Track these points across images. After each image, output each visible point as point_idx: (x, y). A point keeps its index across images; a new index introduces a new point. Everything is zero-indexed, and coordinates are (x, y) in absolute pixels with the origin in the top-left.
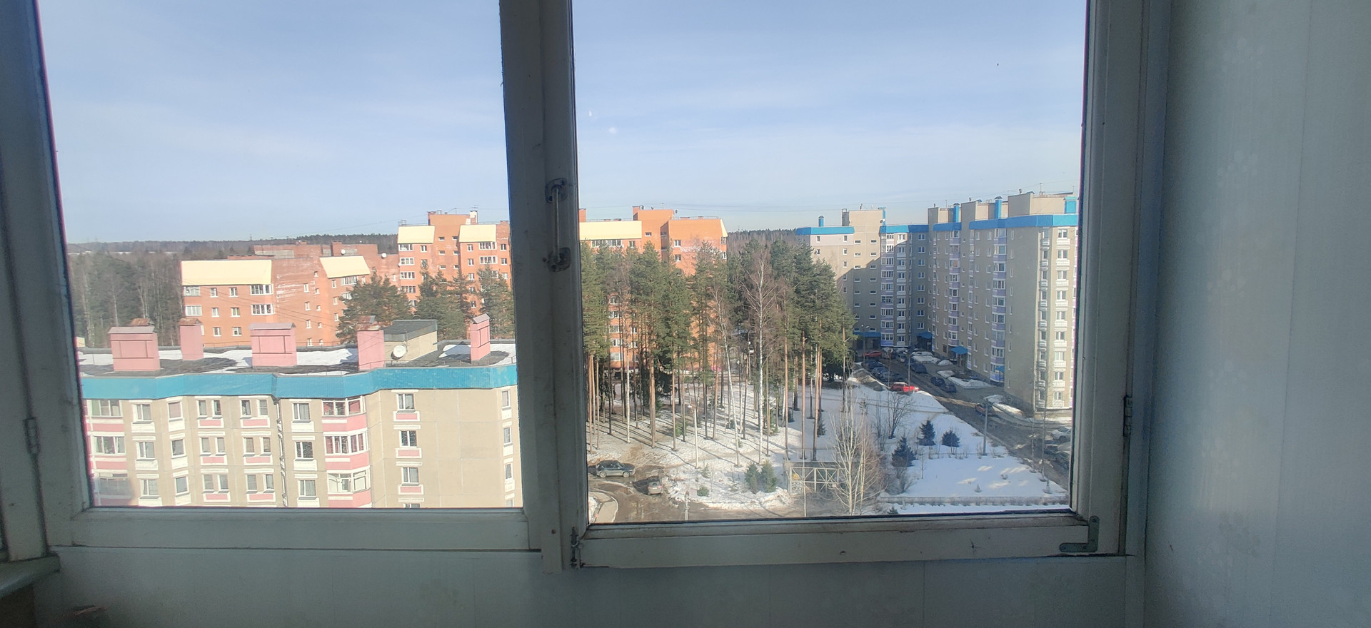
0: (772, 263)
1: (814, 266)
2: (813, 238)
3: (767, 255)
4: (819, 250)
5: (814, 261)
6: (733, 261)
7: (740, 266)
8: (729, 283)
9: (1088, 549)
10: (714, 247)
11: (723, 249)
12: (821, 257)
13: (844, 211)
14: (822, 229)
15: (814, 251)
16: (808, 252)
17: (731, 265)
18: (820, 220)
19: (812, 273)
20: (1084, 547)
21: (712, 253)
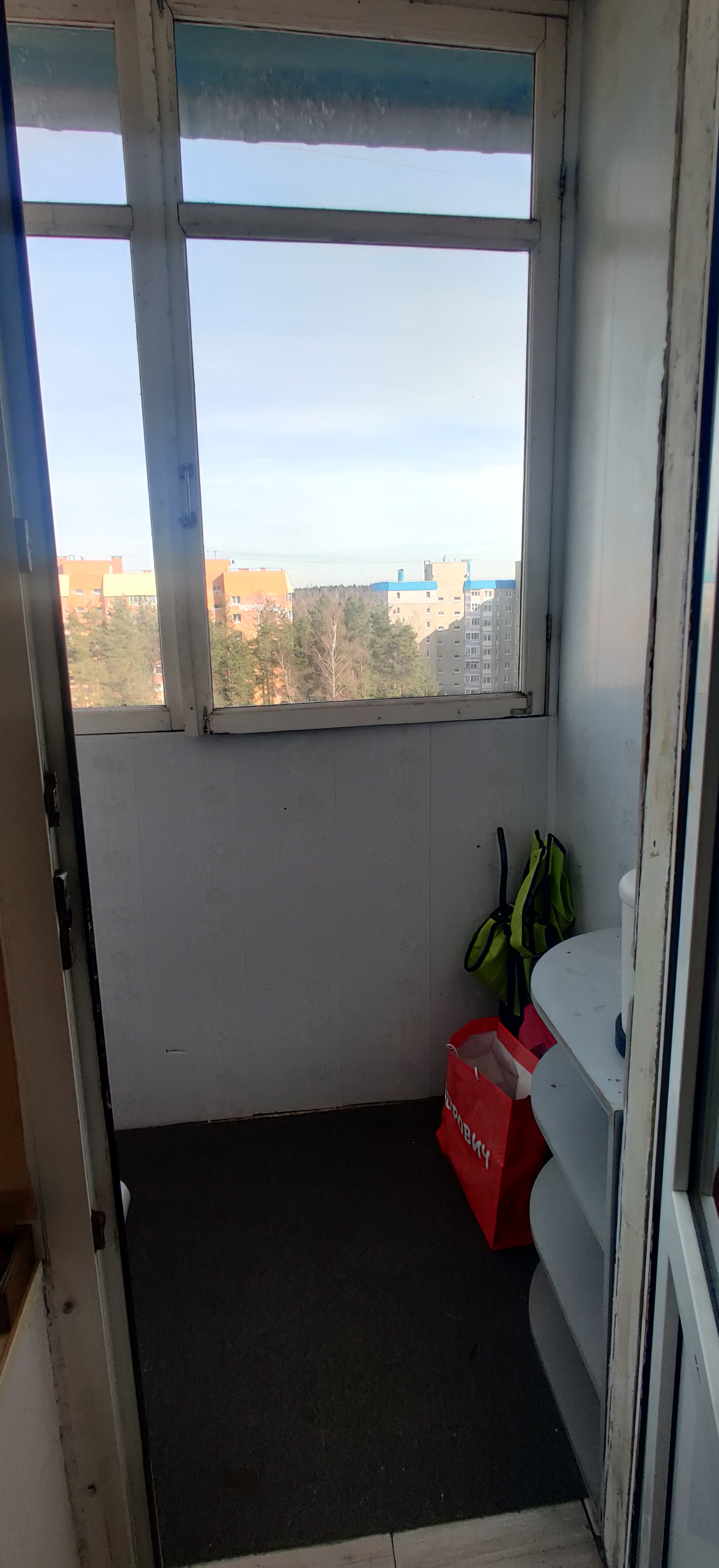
0: (346, 623)
1: (393, 626)
2: (392, 595)
3: (340, 613)
4: (398, 609)
5: (393, 621)
6: (301, 621)
7: (309, 627)
8: (297, 647)
9: (526, 713)
10: (278, 605)
11: (288, 608)
12: (401, 616)
13: (427, 563)
14: (402, 585)
15: (393, 609)
16: (386, 612)
17: (298, 625)
18: (399, 574)
19: (391, 634)
20: (524, 711)
21: (276, 612)
